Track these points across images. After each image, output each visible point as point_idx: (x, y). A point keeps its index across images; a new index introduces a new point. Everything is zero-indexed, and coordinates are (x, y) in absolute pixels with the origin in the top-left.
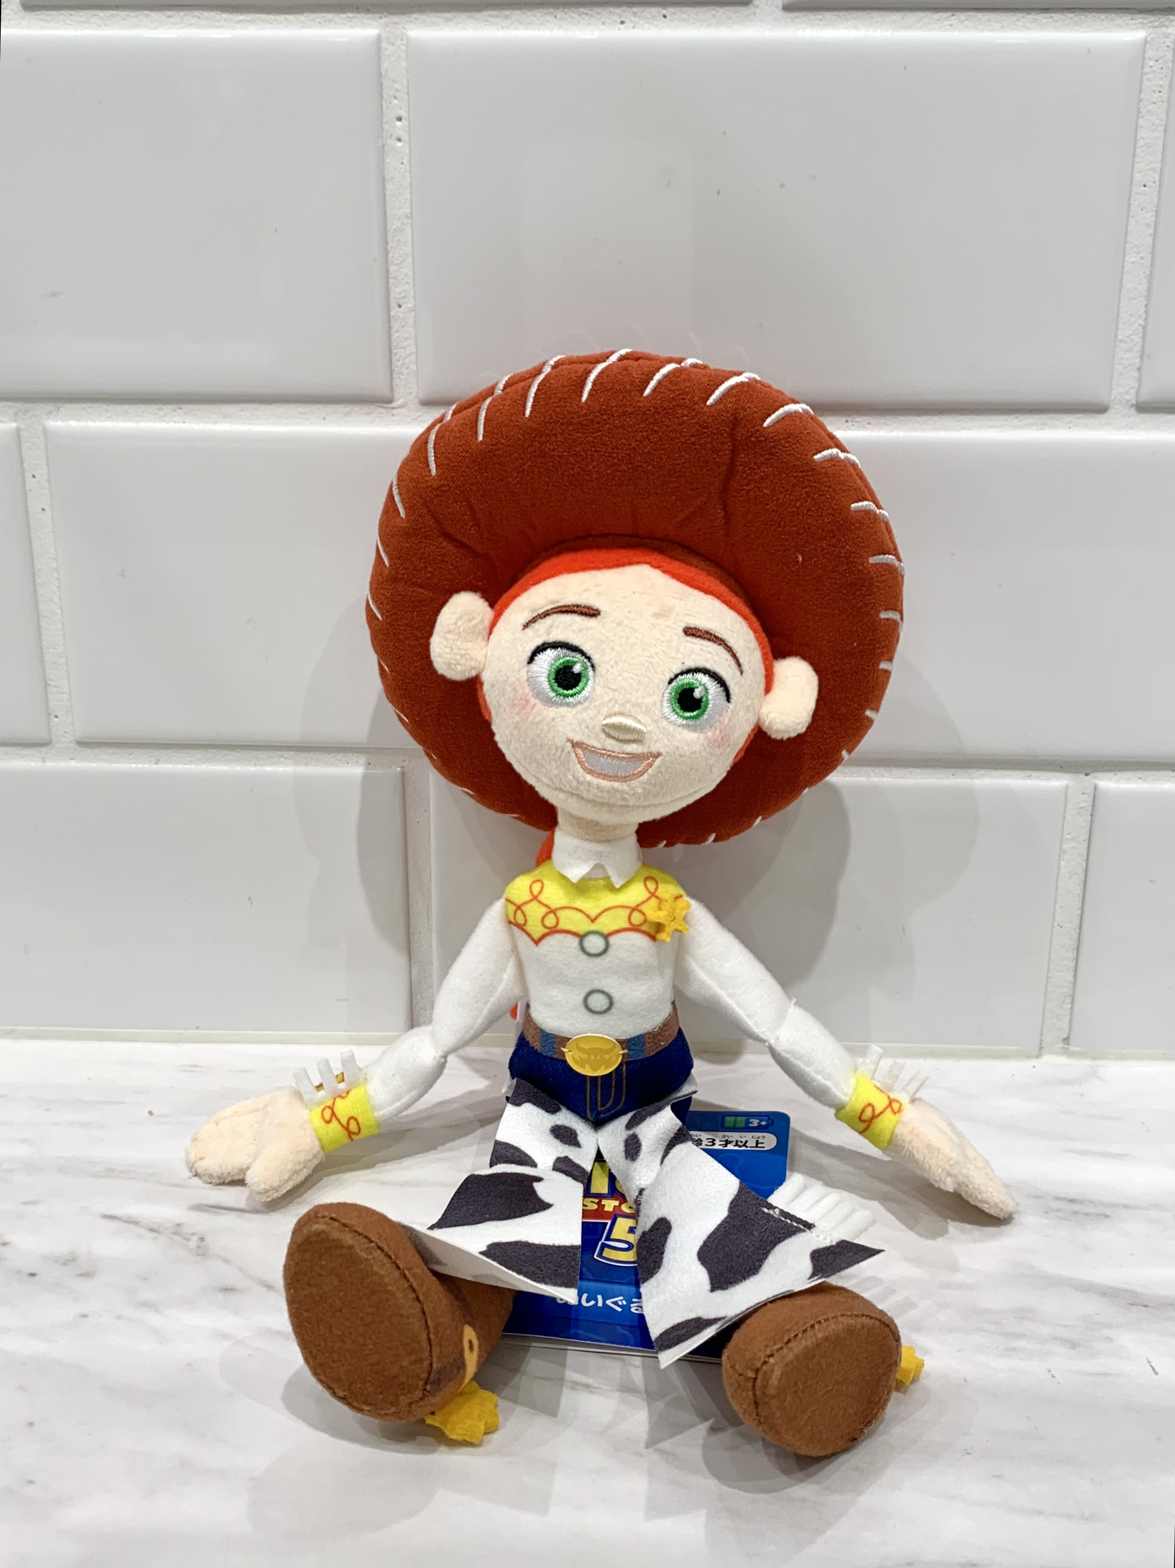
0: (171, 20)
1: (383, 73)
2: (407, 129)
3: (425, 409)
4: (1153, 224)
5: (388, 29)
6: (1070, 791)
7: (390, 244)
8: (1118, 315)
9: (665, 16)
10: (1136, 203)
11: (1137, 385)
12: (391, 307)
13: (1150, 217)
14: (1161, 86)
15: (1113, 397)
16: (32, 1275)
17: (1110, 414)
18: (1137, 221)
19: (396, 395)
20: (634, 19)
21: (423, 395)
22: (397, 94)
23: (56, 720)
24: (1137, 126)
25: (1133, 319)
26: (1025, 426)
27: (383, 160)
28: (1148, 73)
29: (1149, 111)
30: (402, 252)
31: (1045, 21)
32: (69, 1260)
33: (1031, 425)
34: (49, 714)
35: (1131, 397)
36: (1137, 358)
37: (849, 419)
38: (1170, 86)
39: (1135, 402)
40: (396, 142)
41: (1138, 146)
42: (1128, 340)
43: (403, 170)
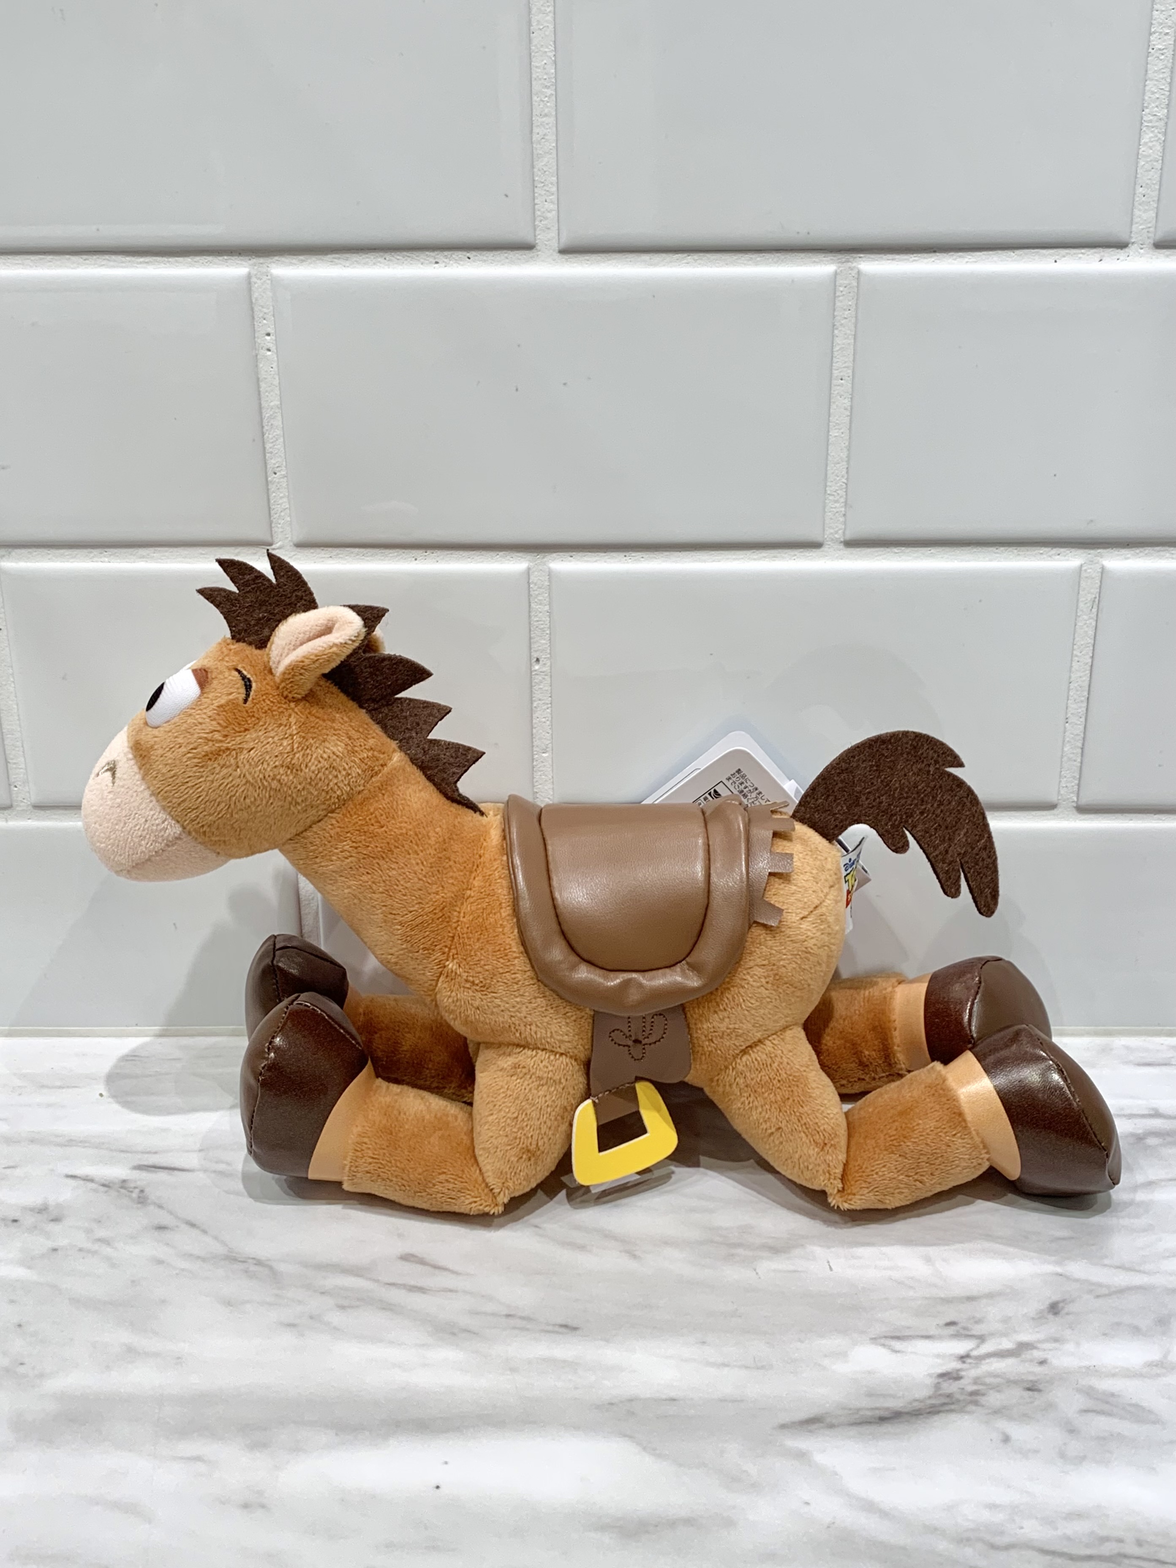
0: (87, 262)
1: (254, 301)
2: (274, 342)
3: (298, 549)
4: (849, 408)
5: (256, 268)
7: (266, 428)
8: (826, 475)
9: (469, 258)
10: (836, 392)
11: (843, 527)
12: (268, 474)
13: (847, 403)
14: (849, 305)
15: (826, 536)
16: (15, 1221)
17: (825, 548)
18: (837, 406)
19: (275, 540)
20: (446, 260)
21: (296, 540)
22: (265, 316)
23: (16, 789)
24: (833, 335)
25: (838, 479)
27: (257, 366)
28: (839, 296)
29: (842, 325)
30: (275, 433)
31: (758, 259)
32: (42, 1210)
33: (765, 557)
34: (10, 785)
35: (839, 536)
36: (842, 507)
37: (627, 554)
38: (857, 304)
39: (842, 540)
40: (266, 351)
41: (834, 350)
42: (835, 494)
43: (272, 373)
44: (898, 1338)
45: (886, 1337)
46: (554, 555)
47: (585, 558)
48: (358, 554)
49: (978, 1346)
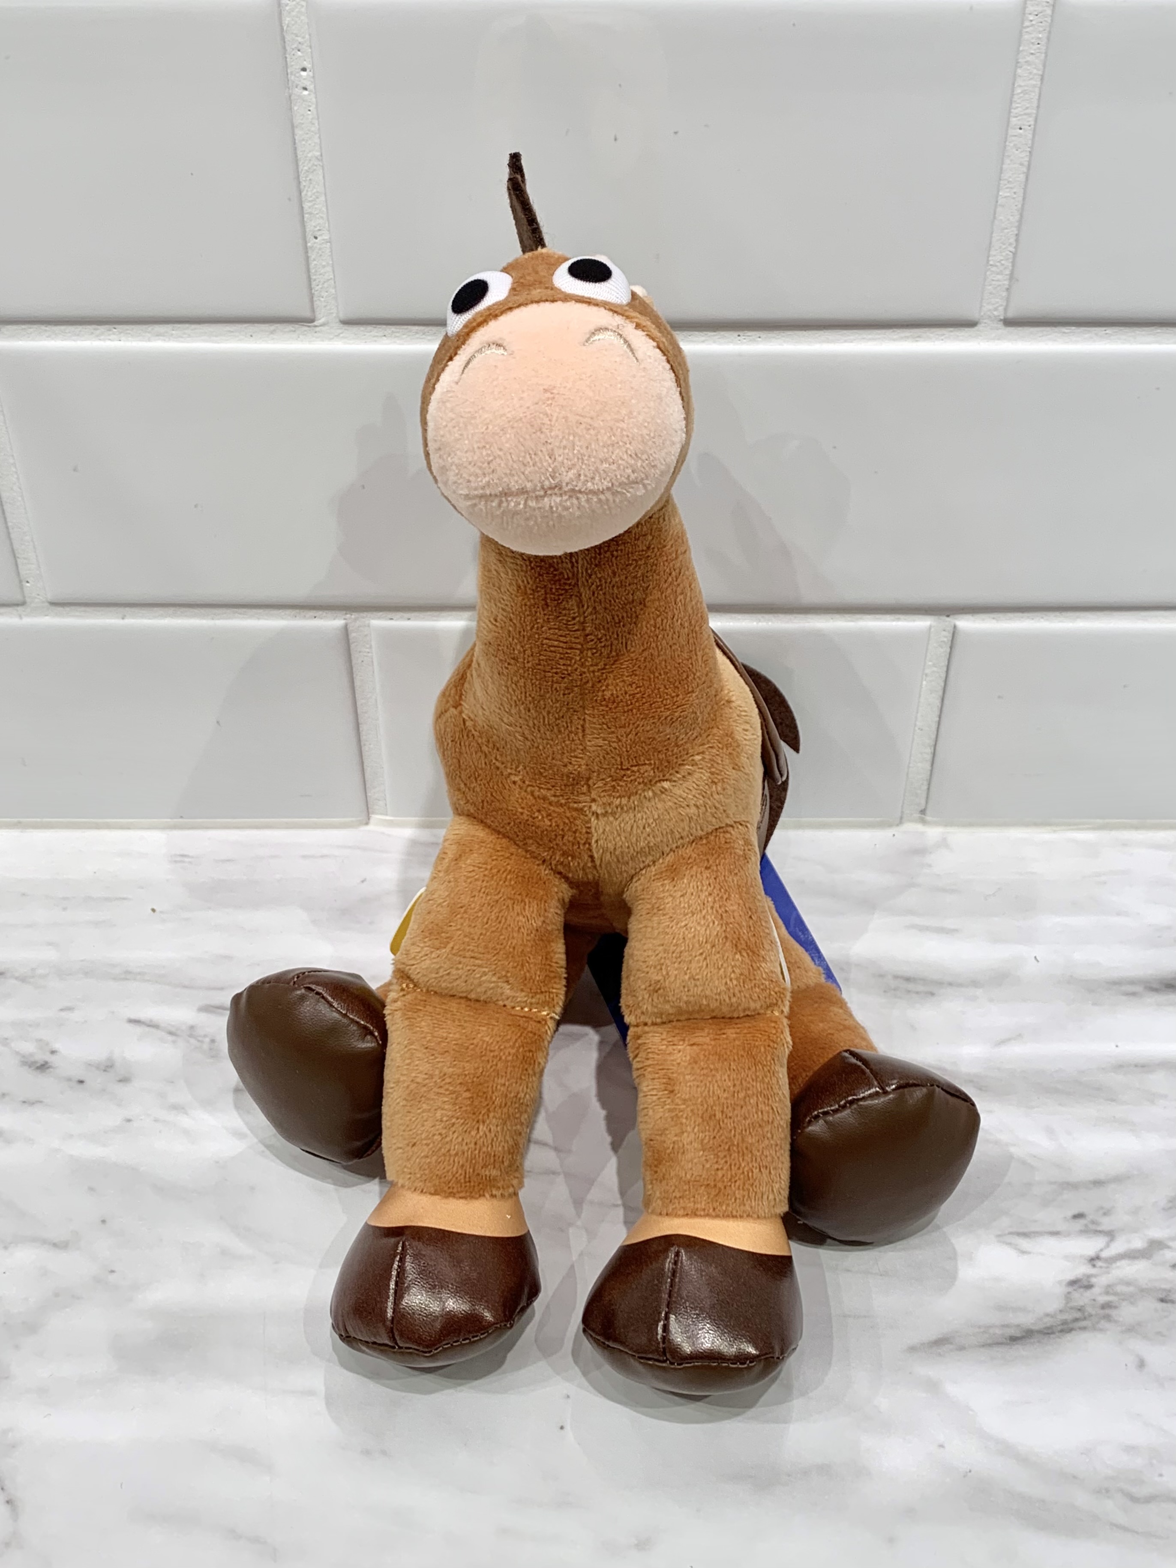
1: (285, 28)
2: (312, 79)
3: (346, 327)
4: (1026, 163)
6: (932, 630)
7: (303, 184)
8: (990, 243)
10: (1012, 145)
11: (1004, 304)
12: (307, 239)
13: (1024, 157)
14: (1039, 38)
15: (982, 314)
16: (81, 1082)
17: (979, 327)
18: (1011, 160)
19: (318, 315)
21: (342, 316)
22: (300, 47)
23: (28, 585)
24: (1015, 74)
25: (1004, 246)
26: (901, 339)
27: (291, 109)
28: (1028, 27)
29: (1027, 62)
30: (315, 190)
32: (107, 1067)
33: (907, 337)
34: (21, 581)
35: (1000, 313)
36: (1006, 280)
37: (741, 333)
38: (1048, 39)
39: (1002, 318)
40: (302, 90)
41: (1015, 92)
42: (998, 264)
43: (310, 117)
44: (1025, 1235)
45: (1011, 1233)
48: (417, 333)
49: (1108, 1246)
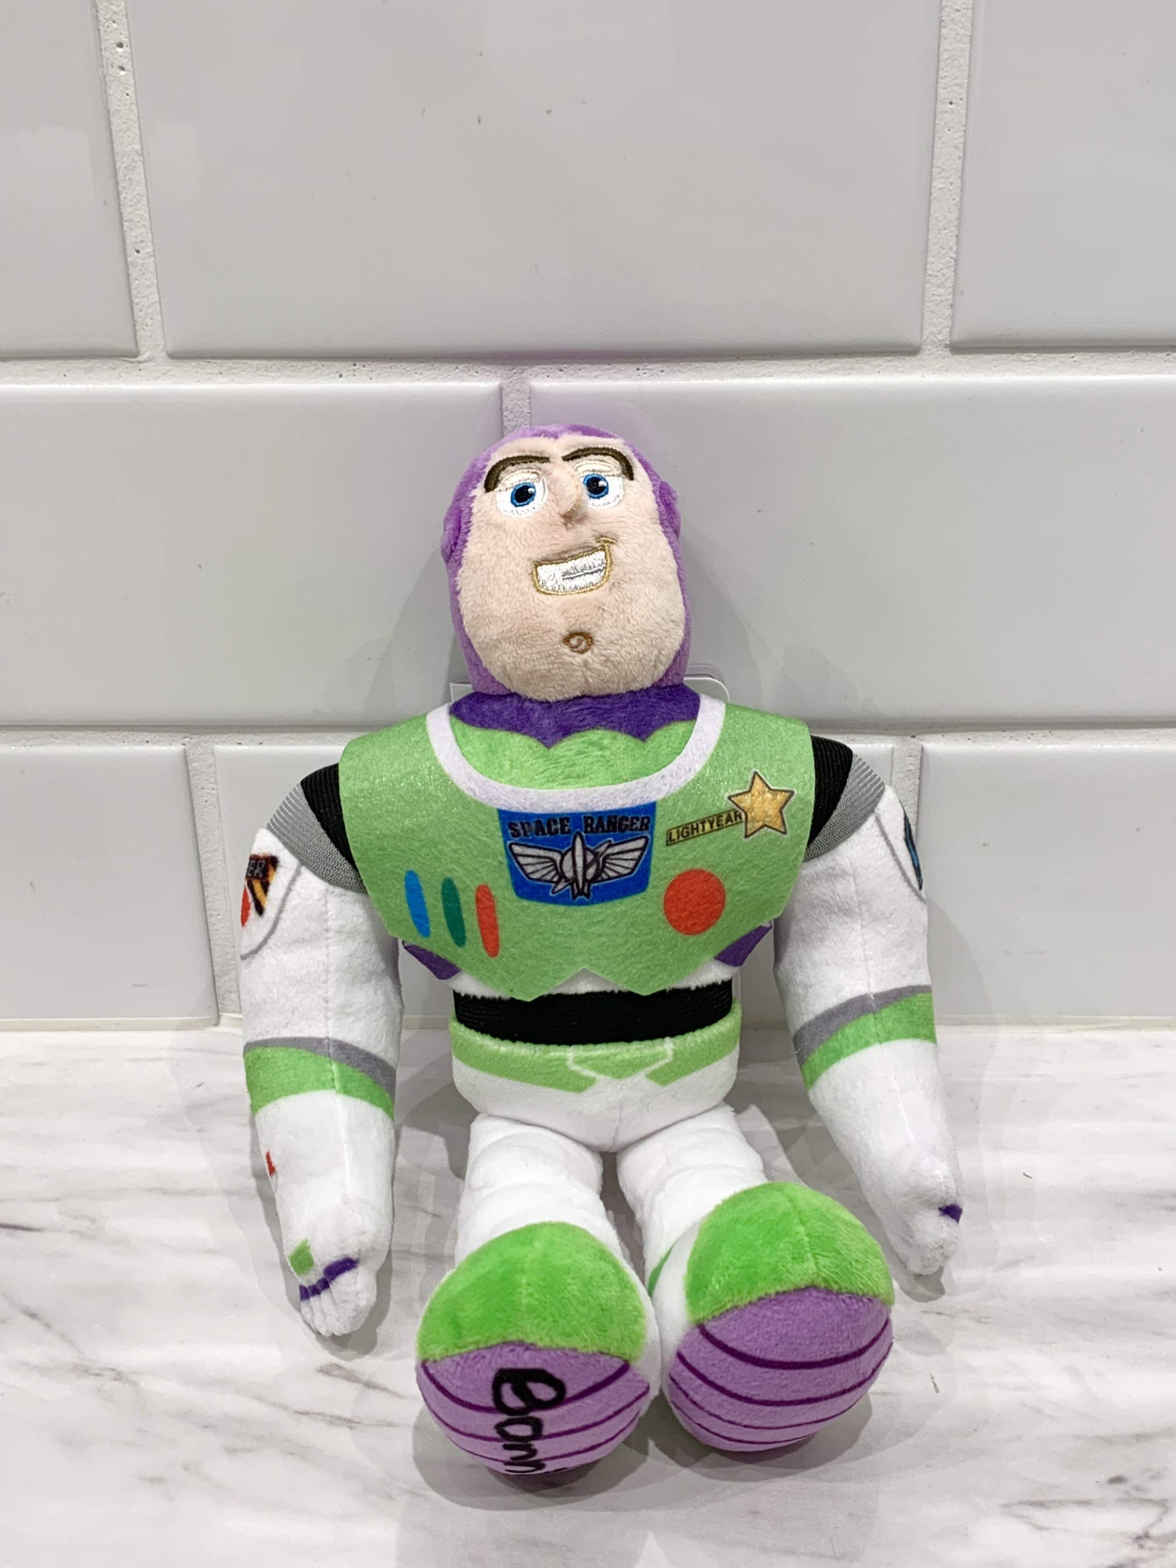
2: (129, 56)
3: (175, 362)
4: (962, 145)
6: (896, 754)
7: (122, 184)
8: (927, 247)
10: (942, 123)
11: (950, 324)
12: (128, 252)
13: (958, 138)
15: (924, 338)
17: (922, 355)
18: (944, 143)
19: (142, 349)
21: (171, 348)
22: (115, 18)
24: (940, 37)
25: (944, 252)
26: (830, 371)
27: (106, 92)
29: (953, 20)
30: (135, 192)
33: (837, 369)
35: (944, 337)
36: (949, 294)
37: (641, 367)
39: (948, 342)
40: (118, 70)
41: (941, 59)
42: (939, 274)
43: (128, 102)
44: (1041, 1504)
45: (1022, 1503)
46: (537, 368)
47: (581, 373)
48: (258, 369)
49: (1160, 1520)
